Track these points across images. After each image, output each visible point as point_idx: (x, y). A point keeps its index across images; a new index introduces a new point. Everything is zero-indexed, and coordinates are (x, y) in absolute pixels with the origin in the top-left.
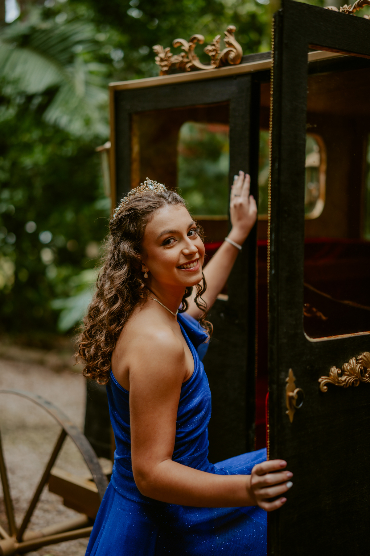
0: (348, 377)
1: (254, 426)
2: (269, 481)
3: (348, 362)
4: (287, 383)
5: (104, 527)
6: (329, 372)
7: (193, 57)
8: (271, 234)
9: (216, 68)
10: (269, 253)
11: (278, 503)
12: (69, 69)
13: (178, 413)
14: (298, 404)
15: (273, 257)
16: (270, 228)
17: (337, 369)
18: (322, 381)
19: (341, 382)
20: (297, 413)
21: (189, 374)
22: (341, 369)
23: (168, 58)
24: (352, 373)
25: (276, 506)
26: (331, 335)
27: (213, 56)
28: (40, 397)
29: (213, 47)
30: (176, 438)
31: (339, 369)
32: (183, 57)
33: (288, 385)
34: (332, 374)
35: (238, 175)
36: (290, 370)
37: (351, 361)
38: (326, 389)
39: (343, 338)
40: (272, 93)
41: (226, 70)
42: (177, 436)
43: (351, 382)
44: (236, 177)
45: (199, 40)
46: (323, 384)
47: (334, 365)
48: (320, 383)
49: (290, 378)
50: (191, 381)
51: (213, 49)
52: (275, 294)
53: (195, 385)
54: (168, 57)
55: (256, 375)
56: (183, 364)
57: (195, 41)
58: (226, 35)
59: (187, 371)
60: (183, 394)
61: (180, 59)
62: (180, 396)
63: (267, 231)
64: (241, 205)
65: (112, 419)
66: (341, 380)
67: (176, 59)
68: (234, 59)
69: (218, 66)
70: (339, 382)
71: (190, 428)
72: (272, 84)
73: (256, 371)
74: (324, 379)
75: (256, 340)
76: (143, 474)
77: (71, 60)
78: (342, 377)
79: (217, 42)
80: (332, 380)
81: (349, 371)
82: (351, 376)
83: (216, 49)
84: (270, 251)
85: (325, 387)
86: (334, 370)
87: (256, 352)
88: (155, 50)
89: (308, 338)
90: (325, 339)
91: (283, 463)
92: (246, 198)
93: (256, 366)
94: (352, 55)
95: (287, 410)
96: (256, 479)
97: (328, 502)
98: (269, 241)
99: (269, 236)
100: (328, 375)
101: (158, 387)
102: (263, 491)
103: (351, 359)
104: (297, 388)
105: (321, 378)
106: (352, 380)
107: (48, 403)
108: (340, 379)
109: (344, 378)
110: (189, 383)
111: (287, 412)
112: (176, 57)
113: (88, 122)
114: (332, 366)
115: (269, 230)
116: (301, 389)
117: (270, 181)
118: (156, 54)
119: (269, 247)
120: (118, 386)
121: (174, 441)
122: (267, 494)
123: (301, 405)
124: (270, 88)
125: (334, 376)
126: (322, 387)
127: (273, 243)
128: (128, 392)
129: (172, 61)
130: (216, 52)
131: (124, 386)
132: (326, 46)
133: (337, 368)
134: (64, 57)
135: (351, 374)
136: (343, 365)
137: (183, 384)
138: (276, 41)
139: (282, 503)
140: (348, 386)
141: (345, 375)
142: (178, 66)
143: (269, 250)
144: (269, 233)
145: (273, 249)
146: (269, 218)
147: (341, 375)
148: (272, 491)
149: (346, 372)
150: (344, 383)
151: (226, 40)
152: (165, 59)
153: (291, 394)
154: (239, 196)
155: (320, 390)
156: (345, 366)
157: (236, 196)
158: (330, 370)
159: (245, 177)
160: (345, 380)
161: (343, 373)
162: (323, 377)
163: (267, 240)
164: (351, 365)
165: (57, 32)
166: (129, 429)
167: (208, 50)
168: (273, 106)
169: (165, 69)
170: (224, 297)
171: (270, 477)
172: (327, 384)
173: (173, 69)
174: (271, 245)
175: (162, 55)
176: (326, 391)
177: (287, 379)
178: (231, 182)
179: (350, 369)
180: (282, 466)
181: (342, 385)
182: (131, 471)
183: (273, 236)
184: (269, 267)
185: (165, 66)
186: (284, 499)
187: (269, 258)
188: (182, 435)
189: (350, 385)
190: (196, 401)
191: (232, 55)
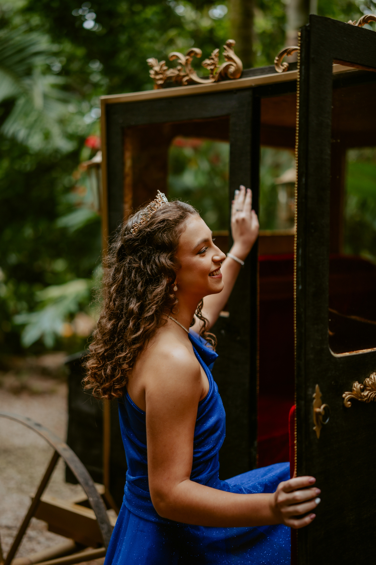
0: (370, 392)
1: (256, 443)
2: (299, 498)
3: (369, 377)
4: (314, 398)
5: (120, 550)
6: (352, 387)
7: (190, 71)
8: (298, 249)
9: (215, 82)
10: (295, 268)
11: (307, 519)
12: (27, 82)
13: (195, 433)
14: (324, 420)
15: (300, 272)
16: (297, 243)
17: (360, 385)
18: (346, 396)
19: (364, 397)
20: (324, 429)
21: (205, 393)
22: (363, 384)
23: (163, 72)
24: (374, 388)
25: (306, 523)
26: (353, 351)
27: (212, 70)
28: (28, 419)
29: (212, 61)
30: (194, 457)
31: (361, 384)
32: (179, 70)
33: (315, 401)
34: (355, 389)
35: (239, 189)
36: (317, 386)
37: (371, 376)
38: (350, 404)
39: (364, 353)
40: (298, 107)
41: (226, 84)
42: (194, 456)
43: (373, 397)
44: (237, 192)
45: (196, 54)
46: (347, 399)
47: (356, 381)
48: (344, 399)
49: (316, 394)
50: (207, 400)
51: (211, 63)
52: (302, 310)
53: (211, 404)
54: (163, 70)
55: (258, 392)
56: (199, 382)
57: (192, 55)
58: (225, 49)
59: (203, 390)
60: (200, 413)
61: (176, 72)
62: (196, 414)
63: (294, 246)
64: (243, 220)
65: (125, 440)
66: (364, 395)
67: (172, 72)
68: (234, 74)
69: (217, 80)
70: (362, 397)
71: (207, 448)
72: (298, 98)
73: (258, 388)
74: (348, 395)
75: (258, 357)
76: (161, 495)
77: (29, 72)
78: (364, 392)
79: (215, 55)
80: (356, 395)
81: (370, 387)
82: (373, 391)
83: (215, 62)
84: (297, 266)
85: (349, 403)
86: (357, 386)
87: (258, 369)
88: (150, 63)
89: (332, 353)
90: (347, 354)
91: (312, 479)
92: (248, 213)
93: (258, 383)
94: (371, 70)
95: (314, 426)
96: (283, 497)
97: (352, 518)
98: (295, 256)
99: (295, 251)
100: (351, 390)
101: (175, 406)
102: (291, 509)
103: (372, 374)
104: (323, 404)
105: (344, 393)
106: (373, 395)
107: (39, 425)
108: (362, 394)
109: (366, 393)
110: (206, 402)
111: (314, 428)
112: (171, 70)
113: (47, 136)
114: (354, 382)
115: (295, 245)
116: (327, 405)
117: (296, 196)
118: (151, 67)
119: (295, 262)
120: (134, 407)
121: (192, 461)
122: (296, 512)
123: (328, 421)
124: (296, 102)
125: (357, 391)
126: (346, 403)
127: (300, 258)
128: (145, 413)
129: (167, 75)
130: (214, 66)
131: (140, 406)
132: (349, 62)
133: (359, 383)
134: (21, 68)
135: (372, 389)
136: (365, 380)
137: (199, 402)
138: (303, 55)
139: (312, 519)
140: (370, 401)
141: (367, 390)
142: (174, 79)
143: (295, 265)
144: (295, 248)
145: (300, 264)
146: (295, 233)
147: (363, 390)
148: (301, 508)
149: (368, 387)
150: (366, 399)
151: (225, 54)
152: (161, 72)
153: (318, 410)
154: (242, 211)
155: (344, 406)
156: (367, 381)
157: (238, 211)
158: (353, 385)
159: (246, 192)
160: (368, 395)
161: (365, 388)
162: (346, 393)
163: (294, 255)
164: (372, 380)
165: (11, 42)
166: (146, 449)
167: (206, 64)
168: (299, 121)
169: (160, 82)
170: (225, 314)
171: (299, 494)
172: (350, 400)
173: (169, 83)
174: (297, 261)
175: (157, 68)
176: (350, 406)
177: (314, 395)
178: (232, 197)
179: (372, 384)
180: (311, 482)
181: (365, 401)
182: (149, 491)
183: (300, 251)
184: (295, 282)
185: (161, 79)
186: (313, 516)
187: (295, 274)
188: (200, 455)
189: (371, 400)
190: (212, 421)
191: (232, 69)
